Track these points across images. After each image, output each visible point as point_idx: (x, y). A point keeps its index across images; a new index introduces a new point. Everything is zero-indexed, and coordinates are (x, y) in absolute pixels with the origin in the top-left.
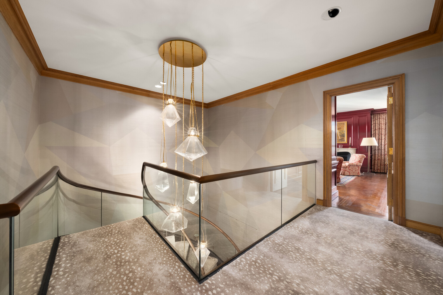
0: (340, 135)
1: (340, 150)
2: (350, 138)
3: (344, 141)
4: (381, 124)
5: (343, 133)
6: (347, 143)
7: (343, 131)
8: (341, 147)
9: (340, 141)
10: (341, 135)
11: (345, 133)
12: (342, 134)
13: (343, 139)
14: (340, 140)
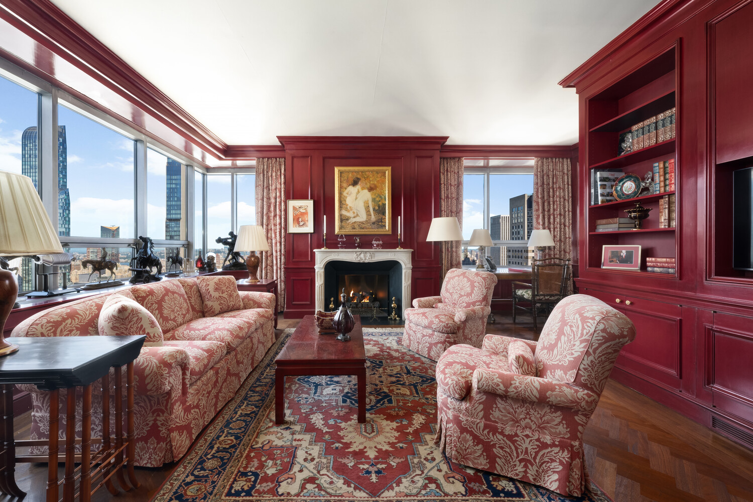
0: (374, 209)
1: (377, 254)
2: (399, 217)
3: (385, 226)
4: (451, 185)
5: (380, 203)
6: (390, 233)
7: (381, 197)
8: (378, 245)
9: (373, 226)
10: (377, 208)
11: (387, 203)
12: (379, 207)
13: (380, 223)
14: (374, 223)
